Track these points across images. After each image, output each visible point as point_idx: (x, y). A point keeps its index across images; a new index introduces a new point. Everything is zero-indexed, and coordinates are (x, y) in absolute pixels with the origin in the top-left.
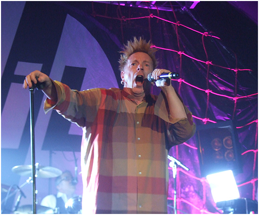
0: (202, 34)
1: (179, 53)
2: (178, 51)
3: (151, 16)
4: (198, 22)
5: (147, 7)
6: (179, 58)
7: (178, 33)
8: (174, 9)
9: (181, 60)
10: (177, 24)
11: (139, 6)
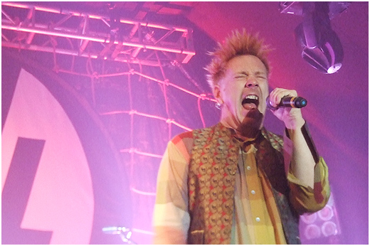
0: (198, 96)
1: (169, 121)
2: (167, 118)
3: (132, 72)
4: (193, 81)
5: (126, 61)
6: (168, 128)
7: (167, 95)
8: (162, 64)
9: (170, 130)
10: (166, 83)
11: (116, 60)
